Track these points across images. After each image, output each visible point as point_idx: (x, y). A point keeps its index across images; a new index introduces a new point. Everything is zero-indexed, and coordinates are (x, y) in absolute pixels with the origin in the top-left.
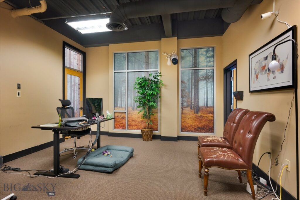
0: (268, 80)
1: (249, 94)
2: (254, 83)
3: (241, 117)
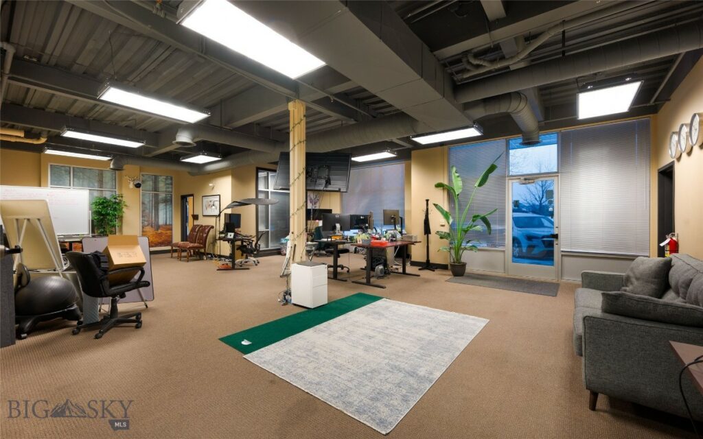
0: (211, 211)
1: (203, 216)
3: (199, 228)
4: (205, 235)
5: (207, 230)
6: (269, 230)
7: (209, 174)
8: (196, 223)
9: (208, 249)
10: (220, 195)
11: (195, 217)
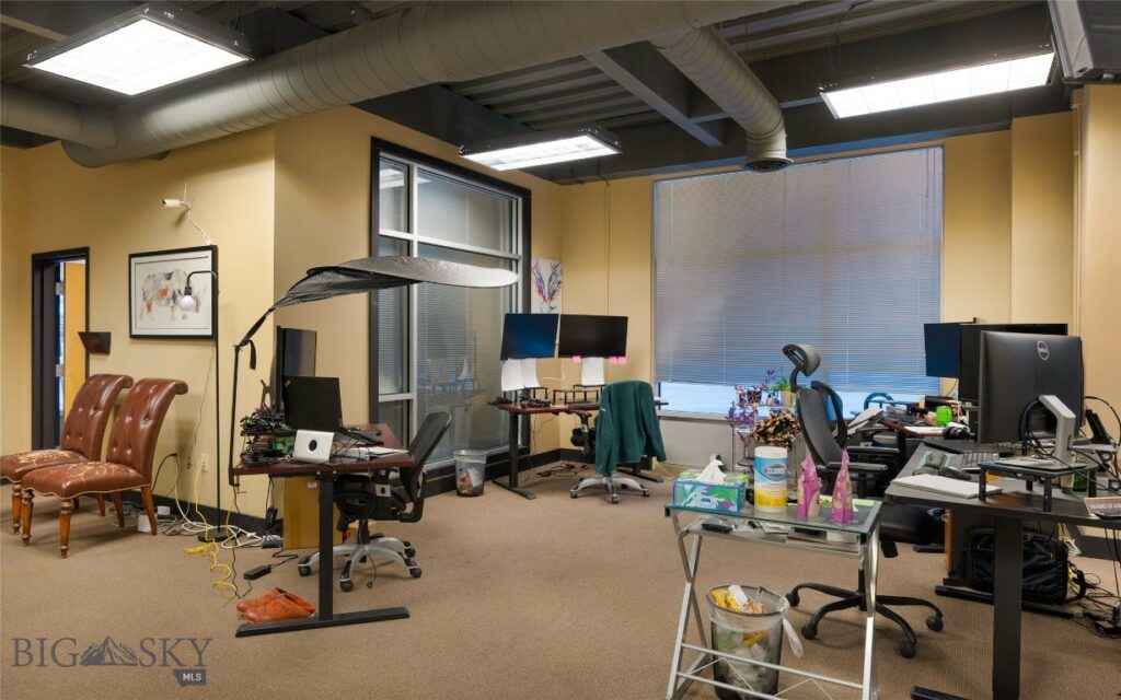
0: (173, 319)
1: (129, 340)
2: (141, 318)
3: (115, 393)
4: (145, 425)
5: (154, 403)
6: (413, 395)
7: (164, 155)
8: (99, 365)
9: (164, 484)
10: (214, 249)
11: (97, 343)
